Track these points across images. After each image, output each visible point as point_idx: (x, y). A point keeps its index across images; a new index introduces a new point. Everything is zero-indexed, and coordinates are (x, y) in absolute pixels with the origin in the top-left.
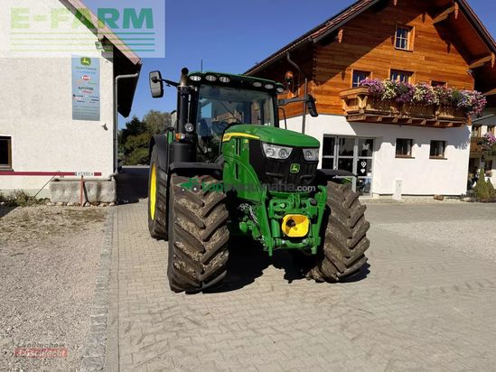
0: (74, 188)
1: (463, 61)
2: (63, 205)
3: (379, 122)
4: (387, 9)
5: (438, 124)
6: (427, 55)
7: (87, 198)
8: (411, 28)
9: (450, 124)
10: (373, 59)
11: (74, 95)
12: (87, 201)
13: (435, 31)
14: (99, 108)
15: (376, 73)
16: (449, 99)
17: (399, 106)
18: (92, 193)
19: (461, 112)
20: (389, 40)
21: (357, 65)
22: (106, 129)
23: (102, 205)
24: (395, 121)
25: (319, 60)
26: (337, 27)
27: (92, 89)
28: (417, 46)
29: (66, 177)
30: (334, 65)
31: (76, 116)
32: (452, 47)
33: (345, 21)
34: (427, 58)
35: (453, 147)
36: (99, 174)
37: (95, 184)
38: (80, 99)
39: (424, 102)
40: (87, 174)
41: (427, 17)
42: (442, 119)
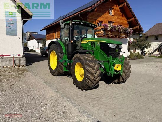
0: (10, 61)
1: (126, 19)
2: (6, 67)
3: (106, 37)
4: (107, 2)
5: (121, 37)
6: (117, 17)
7: (15, 64)
8: (113, 9)
9: (124, 38)
10: (104, 17)
11: (7, 26)
12: (16, 65)
13: (119, 10)
14: (17, 31)
15: (105, 22)
16: (124, 30)
17: (112, 32)
18: (17, 62)
19: (127, 34)
20: (108, 12)
21: (99, 19)
22: (19, 38)
23: (21, 66)
24: (110, 36)
25: (89, 17)
26: (95, 7)
27: (14, 24)
28: (115, 14)
29: (5, 57)
30: (93, 19)
31: (8, 34)
32: (123, 15)
33: (97, 5)
34: (117, 18)
35: (124, 44)
36: (20, 55)
37: (18, 59)
38: (9, 27)
39: (119, 31)
40: (15, 55)
41: (117, 5)
42: (122, 36)
